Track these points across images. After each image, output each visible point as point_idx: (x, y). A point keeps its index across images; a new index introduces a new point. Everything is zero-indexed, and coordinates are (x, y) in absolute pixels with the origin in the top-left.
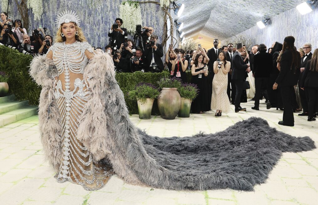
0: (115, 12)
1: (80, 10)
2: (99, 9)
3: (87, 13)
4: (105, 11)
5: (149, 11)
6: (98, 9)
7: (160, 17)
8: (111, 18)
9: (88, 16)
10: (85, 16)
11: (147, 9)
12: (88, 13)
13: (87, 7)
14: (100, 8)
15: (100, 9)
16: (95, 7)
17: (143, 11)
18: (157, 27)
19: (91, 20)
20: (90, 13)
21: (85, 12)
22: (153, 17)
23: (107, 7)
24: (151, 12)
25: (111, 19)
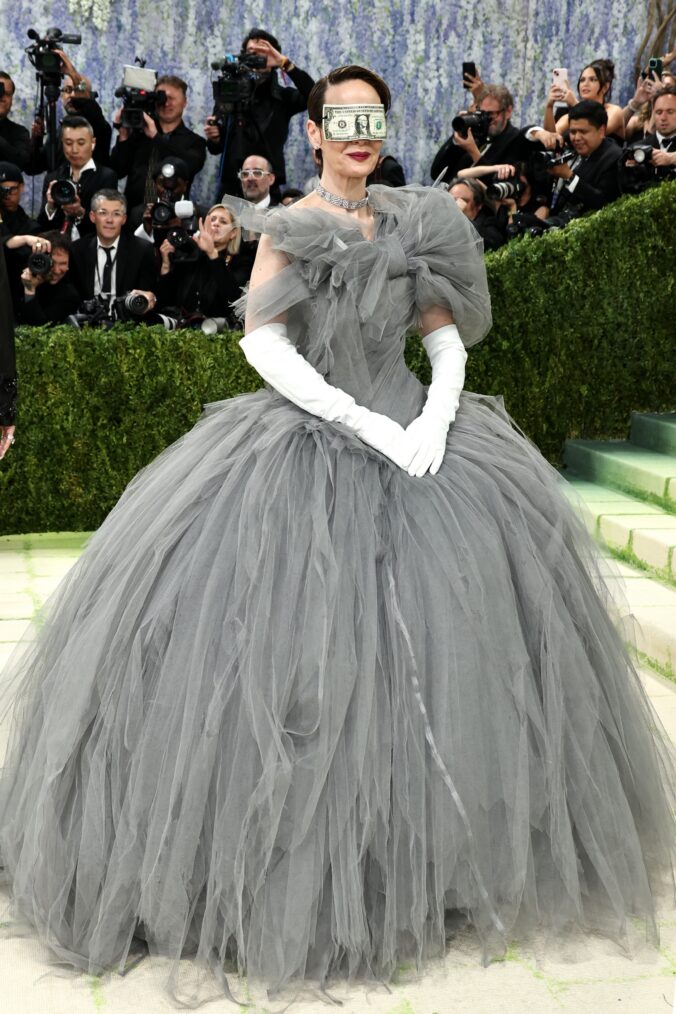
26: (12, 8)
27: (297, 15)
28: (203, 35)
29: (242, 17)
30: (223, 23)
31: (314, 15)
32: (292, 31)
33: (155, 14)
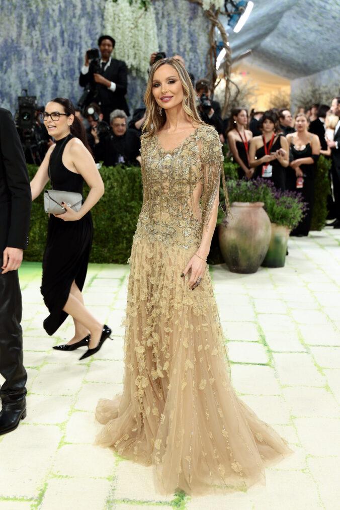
0: (92, 19)
1: (9, 14)
2: (53, 10)
3: (25, 21)
4: (69, 17)
5: (174, 18)
6: (51, 12)
7: (200, 33)
8: (83, 33)
9: (28, 27)
10: (20, 27)
11: (169, 15)
12: (28, 20)
13: (26, 6)
14: (56, 8)
15: (57, 12)
16: (46, 6)
17: (160, 19)
18: (193, 57)
19: (35, 37)
20: (32, 20)
21: (20, 17)
22: (183, 34)
23: (75, 6)
24: (178, 22)
25: (83, 37)
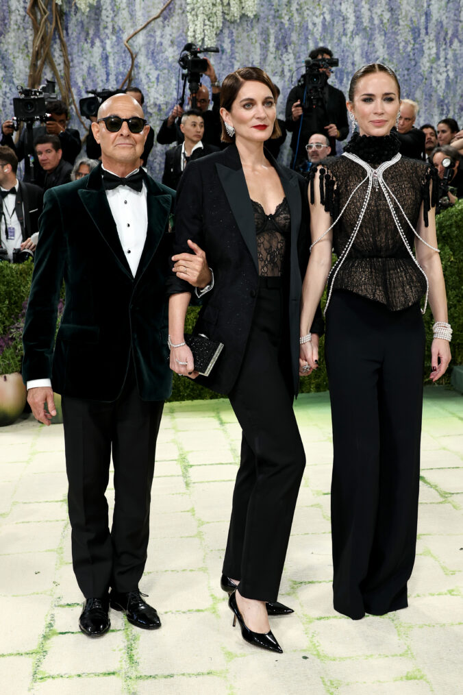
26: (149, 43)
27: (345, 35)
28: (280, 52)
29: (307, 39)
30: (294, 44)
31: (357, 34)
32: (342, 46)
33: (246, 40)
